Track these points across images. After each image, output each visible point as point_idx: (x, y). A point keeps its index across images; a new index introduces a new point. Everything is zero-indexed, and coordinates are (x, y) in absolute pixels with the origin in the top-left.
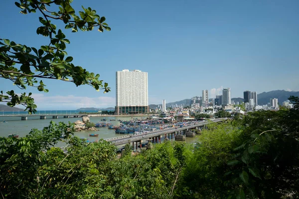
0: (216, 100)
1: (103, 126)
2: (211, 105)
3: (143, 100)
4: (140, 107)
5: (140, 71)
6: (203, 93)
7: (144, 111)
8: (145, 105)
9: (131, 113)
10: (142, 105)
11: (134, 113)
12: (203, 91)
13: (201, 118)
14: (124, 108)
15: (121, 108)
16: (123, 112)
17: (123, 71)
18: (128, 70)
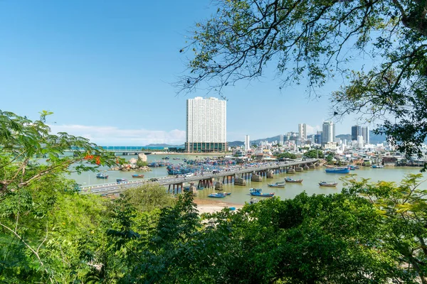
0: (317, 137)
1: (160, 166)
2: (308, 142)
3: (220, 135)
4: (216, 144)
5: (217, 99)
6: (300, 128)
7: (220, 149)
8: (222, 142)
9: (204, 151)
10: (218, 142)
11: (209, 151)
12: (299, 125)
13: (284, 158)
14: (195, 144)
15: (191, 144)
16: (195, 149)
17: (196, 98)
18: (202, 98)
